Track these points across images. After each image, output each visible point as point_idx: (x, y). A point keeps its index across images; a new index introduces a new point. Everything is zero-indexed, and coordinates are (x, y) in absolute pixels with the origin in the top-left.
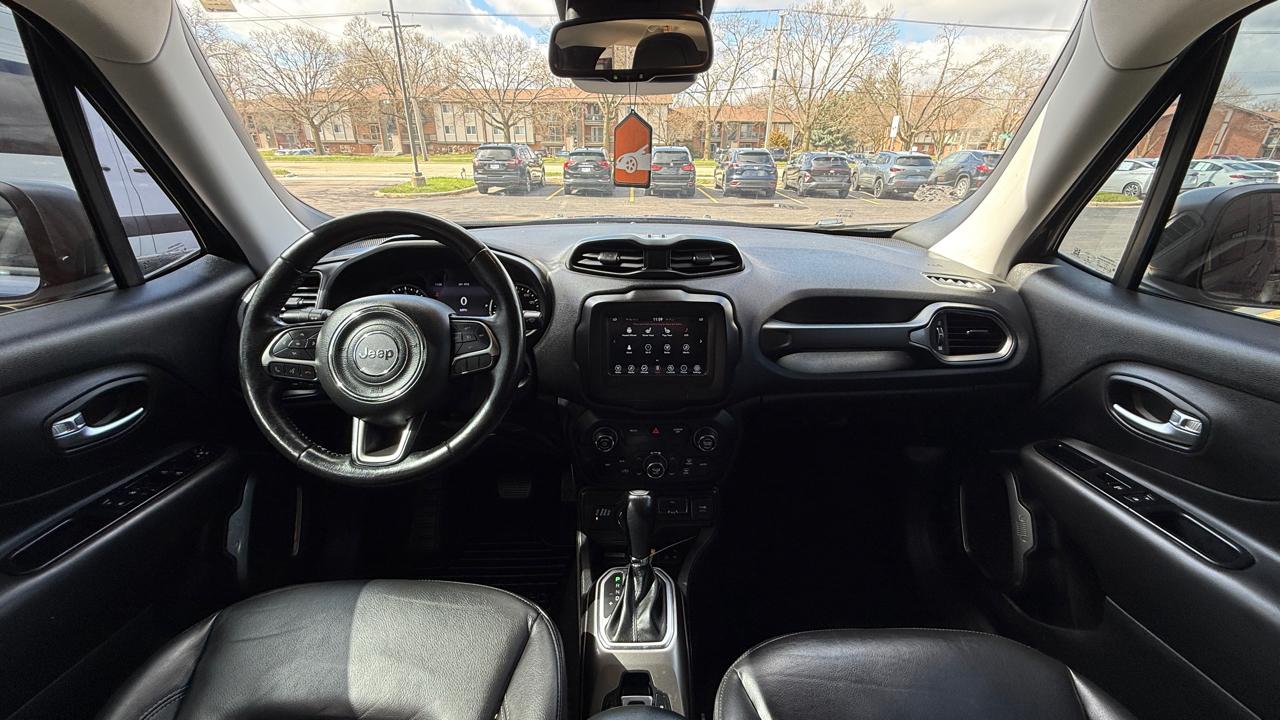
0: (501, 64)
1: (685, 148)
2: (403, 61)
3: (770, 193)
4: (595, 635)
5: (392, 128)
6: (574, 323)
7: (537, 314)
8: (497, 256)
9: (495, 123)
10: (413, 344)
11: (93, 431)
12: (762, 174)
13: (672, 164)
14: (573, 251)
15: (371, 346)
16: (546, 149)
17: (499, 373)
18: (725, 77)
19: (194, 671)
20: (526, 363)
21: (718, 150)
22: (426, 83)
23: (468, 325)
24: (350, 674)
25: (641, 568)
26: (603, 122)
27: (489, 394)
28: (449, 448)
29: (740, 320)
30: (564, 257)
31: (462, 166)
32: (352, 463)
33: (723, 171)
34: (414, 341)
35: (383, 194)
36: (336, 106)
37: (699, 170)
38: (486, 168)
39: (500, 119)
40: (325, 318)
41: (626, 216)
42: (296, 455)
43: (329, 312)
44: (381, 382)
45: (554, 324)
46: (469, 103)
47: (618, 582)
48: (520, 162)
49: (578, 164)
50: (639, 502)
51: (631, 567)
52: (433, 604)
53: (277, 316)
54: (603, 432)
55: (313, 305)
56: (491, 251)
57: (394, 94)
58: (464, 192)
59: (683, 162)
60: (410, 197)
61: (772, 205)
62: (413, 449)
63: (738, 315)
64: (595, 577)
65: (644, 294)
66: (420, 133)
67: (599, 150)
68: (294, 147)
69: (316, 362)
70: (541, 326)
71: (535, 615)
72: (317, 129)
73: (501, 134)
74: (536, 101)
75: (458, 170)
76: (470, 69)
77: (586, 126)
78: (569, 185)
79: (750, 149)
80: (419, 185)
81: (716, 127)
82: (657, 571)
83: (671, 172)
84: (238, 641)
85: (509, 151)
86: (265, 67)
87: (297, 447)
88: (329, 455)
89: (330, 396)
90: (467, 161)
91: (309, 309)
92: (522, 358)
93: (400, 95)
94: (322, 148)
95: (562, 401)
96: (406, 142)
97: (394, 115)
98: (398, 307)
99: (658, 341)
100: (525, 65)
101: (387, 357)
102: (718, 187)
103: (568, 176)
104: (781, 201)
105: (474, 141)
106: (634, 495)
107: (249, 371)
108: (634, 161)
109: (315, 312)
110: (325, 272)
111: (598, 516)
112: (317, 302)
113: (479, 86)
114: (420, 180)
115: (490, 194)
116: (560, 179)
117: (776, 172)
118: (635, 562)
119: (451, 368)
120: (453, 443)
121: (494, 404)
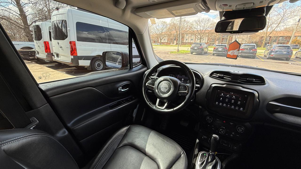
0: (203, 24)
1: (255, 44)
2: (180, 25)
3: (288, 59)
4: (196, 164)
5: (175, 40)
6: (207, 90)
7: (199, 86)
8: (192, 71)
9: (198, 38)
10: (171, 87)
11: (122, 90)
12: (285, 53)
13: (248, 49)
14: (211, 72)
15: (164, 86)
16: (209, 44)
17: (187, 97)
18: (275, 23)
19: (125, 133)
20: (194, 96)
21: (267, 45)
22: (184, 30)
23: (183, 85)
24: (147, 146)
25: (212, 155)
26: (228, 37)
27: (184, 101)
28: (173, 110)
29: (260, 99)
30: (208, 73)
31: (188, 48)
32: (156, 107)
33: (269, 51)
34: (172, 86)
35: (170, 53)
36: (165, 35)
37: (258, 51)
38: (193, 48)
39: (199, 37)
40: (157, 79)
41: (228, 64)
42: (147, 102)
43: (158, 78)
44: (164, 93)
45: (202, 88)
46: (193, 33)
47: (205, 155)
48: (202, 47)
49: (218, 48)
50: (215, 138)
51: (209, 153)
52: (163, 140)
53: (150, 77)
54: (209, 117)
55: (155, 76)
56: (191, 70)
57: (177, 32)
58: (187, 54)
59: (253, 48)
60: (176, 54)
61: (288, 63)
62: (167, 108)
63: (260, 97)
64: (199, 151)
65: (229, 86)
66: (181, 40)
67: (225, 45)
68: (156, 43)
69: (154, 87)
70: (199, 89)
71: (183, 152)
72: (161, 40)
73: (199, 40)
74: (210, 33)
75: (187, 49)
76: (195, 26)
77: (223, 38)
78: (214, 53)
79: (282, 45)
80: (178, 52)
81: (268, 38)
82: (216, 158)
83: (248, 51)
84: (132, 131)
85: (200, 45)
86: (155, 28)
87: (148, 101)
88: (152, 104)
89: (155, 93)
90: (190, 47)
91: (154, 76)
92: (193, 95)
93: (178, 33)
94: (162, 43)
95: (200, 107)
96: (177, 42)
97: (176, 37)
98: (170, 79)
99: (230, 99)
100: (209, 24)
101: (166, 88)
102: (265, 56)
103: (214, 51)
104: (292, 62)
105: (192, 42)
106: (214, 135)
107: (144, 86)
108: (233, 52)
109: (155, 77)
110: (159, 70)
111: (203, 137)
112: (156, 75)
113: (196, 30)
114: (178, 51)
115: (193, 54)
116: (212, 52)
117: (292, 53)
118: (211, 152)
119: (178, 93)
120: (175, 109)
121: (185, 103)
